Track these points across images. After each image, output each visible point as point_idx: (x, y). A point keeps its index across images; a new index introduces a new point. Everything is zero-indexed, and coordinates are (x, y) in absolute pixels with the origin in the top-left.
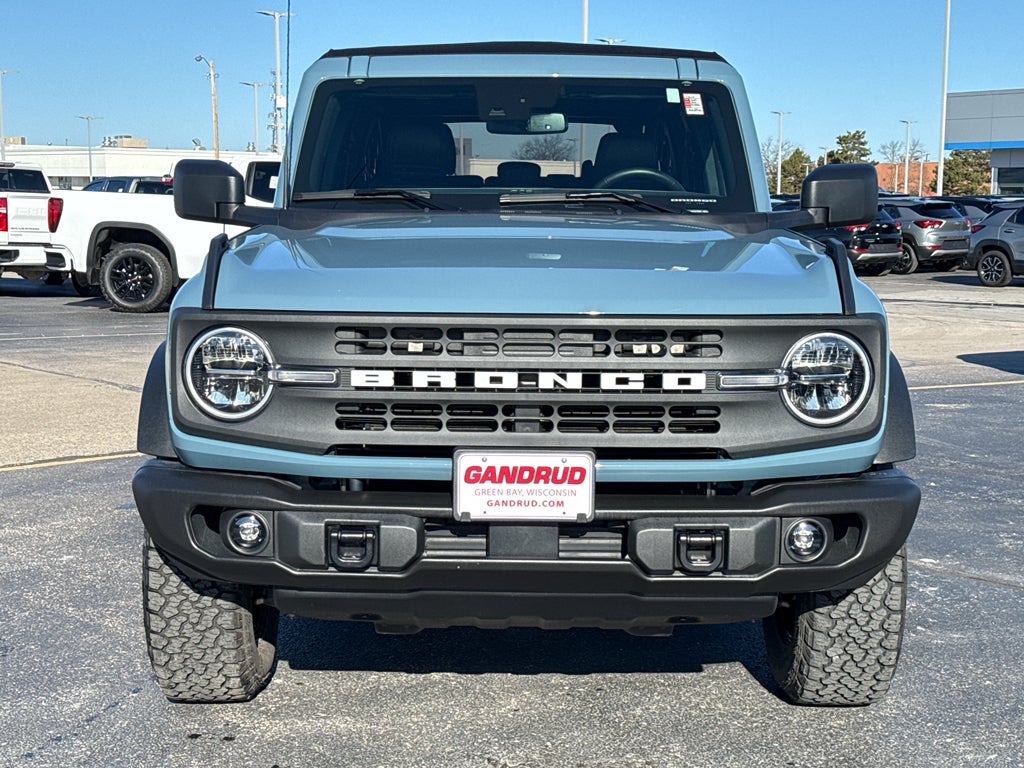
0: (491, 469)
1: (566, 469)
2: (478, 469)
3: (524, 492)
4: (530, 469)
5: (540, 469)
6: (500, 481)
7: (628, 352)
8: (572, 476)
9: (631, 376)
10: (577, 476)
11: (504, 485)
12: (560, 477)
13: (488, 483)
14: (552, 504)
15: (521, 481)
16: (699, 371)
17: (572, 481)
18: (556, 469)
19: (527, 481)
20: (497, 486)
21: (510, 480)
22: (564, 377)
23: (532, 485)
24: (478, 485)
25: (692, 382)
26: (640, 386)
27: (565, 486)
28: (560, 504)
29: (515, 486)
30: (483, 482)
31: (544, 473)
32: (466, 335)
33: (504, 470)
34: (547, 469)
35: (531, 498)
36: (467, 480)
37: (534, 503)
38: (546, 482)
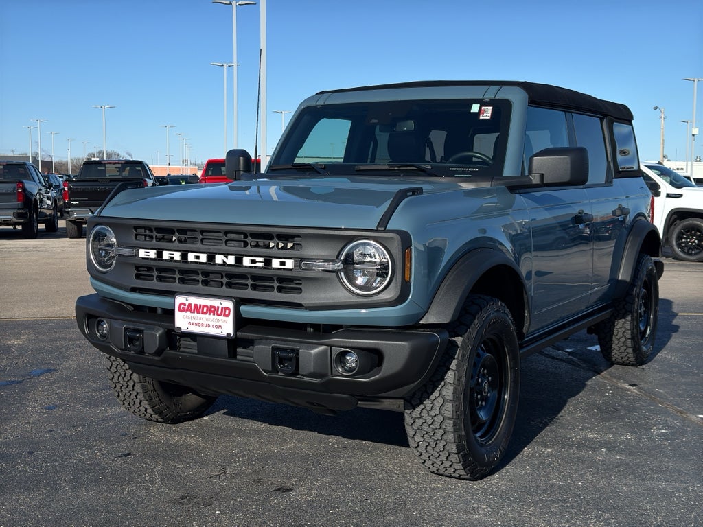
0: (190, 305)
1: (222, 307)
2: (184, 304)
3: (204, 319)
4: (207, 306)
5: (211, 307)
6: (194, 312)
7: (257, 246)
8: (224, 313)
9: (258, 259)
10: (227, 312)
11: (195, 315)
12: (219, 312)
13: (189, 312)
14: (216, 327)
15: (203, 313)
16: (291, 258)
17: (225, 315)
18: (218, 307)
19: (206, 313)
20: (193, 314)
21: (198, 312)
22: (227, 257)
23: (207, 316)
24: (184, 313)
25: (286, 264)
26: (261, 265)
27: (222, 317)
28: (220, 327)
29: (200, 315)
30: (186, 312)
31: (213, 309)
32: (188, 233)
33: (196, 305)
34: (214, 307)
35: (207, 323)
36: (180, 310)
37: (209, 326)
38: (214, 315)
